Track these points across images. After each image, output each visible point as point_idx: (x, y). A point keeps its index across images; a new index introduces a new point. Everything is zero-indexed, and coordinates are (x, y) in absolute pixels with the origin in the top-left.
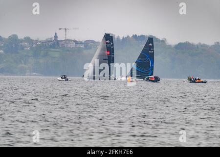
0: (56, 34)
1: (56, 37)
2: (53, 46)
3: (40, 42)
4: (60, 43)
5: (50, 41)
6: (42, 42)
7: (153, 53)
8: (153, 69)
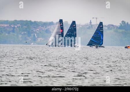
0: (91, 21)
1: (91, 22)
2: (89, 28)
3: (81, 25)
4: (93, 26)
5: (87, 25)
6: (83, 26)
7: (103, 31)
8: (102, 41)
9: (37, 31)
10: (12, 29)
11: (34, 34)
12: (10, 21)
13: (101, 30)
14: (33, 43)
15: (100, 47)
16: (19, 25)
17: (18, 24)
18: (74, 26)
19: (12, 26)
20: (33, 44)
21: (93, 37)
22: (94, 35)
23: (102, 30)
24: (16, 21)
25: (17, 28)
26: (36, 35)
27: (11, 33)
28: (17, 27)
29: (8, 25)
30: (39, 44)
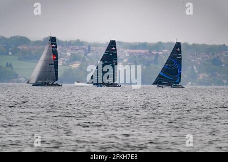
7: (181, 59)
8: (180, 76)
9: (198, 61)
10: (154, 58)
11: (193, 67)
12: (150, 44)
13: (178, 57)
14: (190, 83)
15: (175, 86)
16: (166, 51)
17: (164, 49)
18: (113, 50)
19: (153, 52)
20: (191, 85)
21: (164, 70)
22: (165, 65)
23: (180, 57)
24: (160, 43)
25: (163, 56)
26: (195, 69)
27: (152, 65)
28: (163, 54)
29: (147, 51)
30: (200, 84)
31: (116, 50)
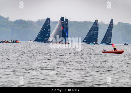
31: (50, 23)
